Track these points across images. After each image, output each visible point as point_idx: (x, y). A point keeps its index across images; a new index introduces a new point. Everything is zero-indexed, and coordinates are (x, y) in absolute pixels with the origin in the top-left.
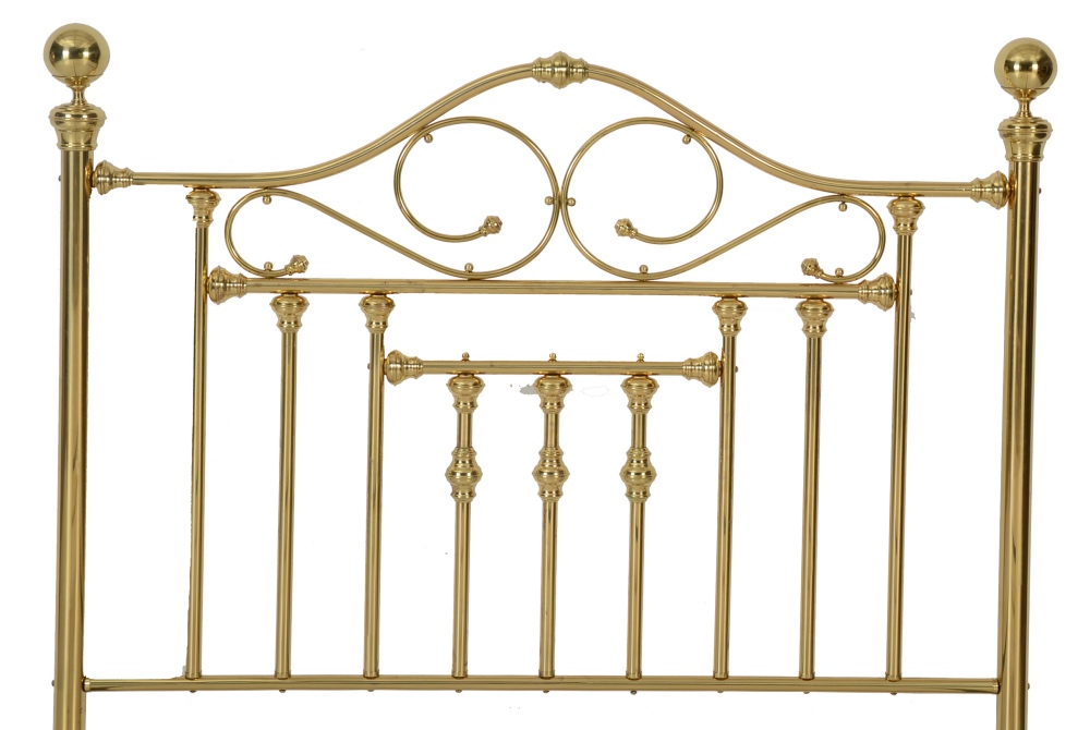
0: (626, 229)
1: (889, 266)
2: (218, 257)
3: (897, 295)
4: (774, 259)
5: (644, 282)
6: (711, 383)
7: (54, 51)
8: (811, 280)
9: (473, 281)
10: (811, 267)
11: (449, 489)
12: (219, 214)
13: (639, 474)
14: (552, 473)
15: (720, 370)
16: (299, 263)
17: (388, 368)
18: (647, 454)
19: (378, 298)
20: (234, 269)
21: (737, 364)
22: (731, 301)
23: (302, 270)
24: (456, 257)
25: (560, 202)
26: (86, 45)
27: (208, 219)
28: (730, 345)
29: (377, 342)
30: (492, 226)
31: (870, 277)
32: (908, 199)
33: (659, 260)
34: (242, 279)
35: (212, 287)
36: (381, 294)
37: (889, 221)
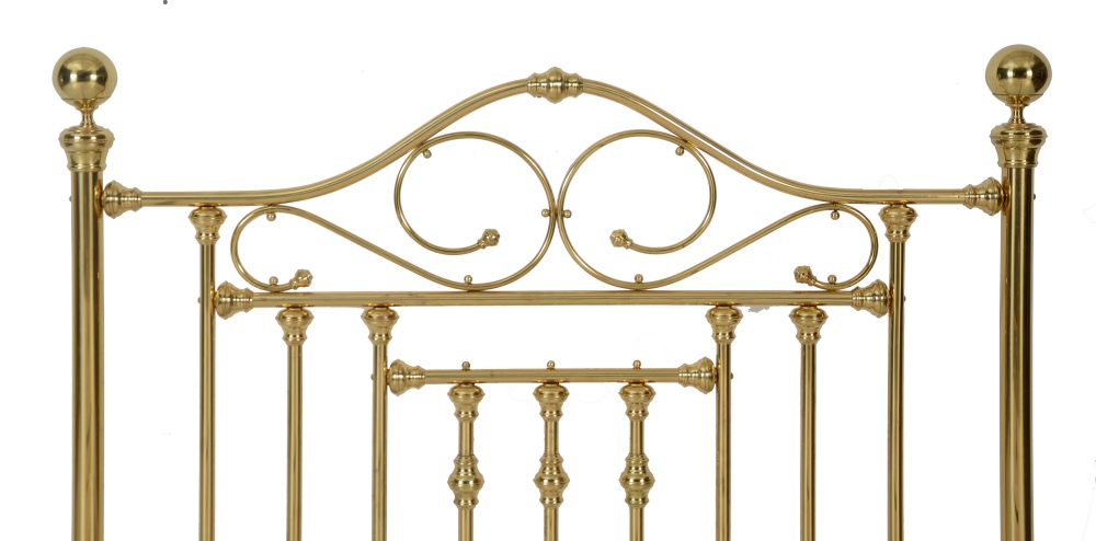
0: (621, 239)
1: (882, 272)
2: (225, 273)
3: (890, 301)
5: (639, 292)
6: (707, 390)
7: (62, 75)
8: (805, 287)
9: (473, 293)
10: (804, 275)
11: (452, 496)
12: (225, 231)
13: (638, 481)
14: (552, 480)
15: (715, 376)
16: (303, 277)
17: (392, 378)
18: (645, 461)
19: (381, 311)
20: (241, 284)
21: (732, 370)
22: (726, 309)
23: (307, 284)
24: (454, 270)
25: (556, 214)
26: (93, 68)
27: (215, 236)
28: (725, 351)
29: (380, 351)
30: (490, 238)
31: (863, 284)
32: (900, 208)
33: (654, 269)
34: (248, 294)
35: (217, 302)
36: (383, 307)
37: (881, 228)
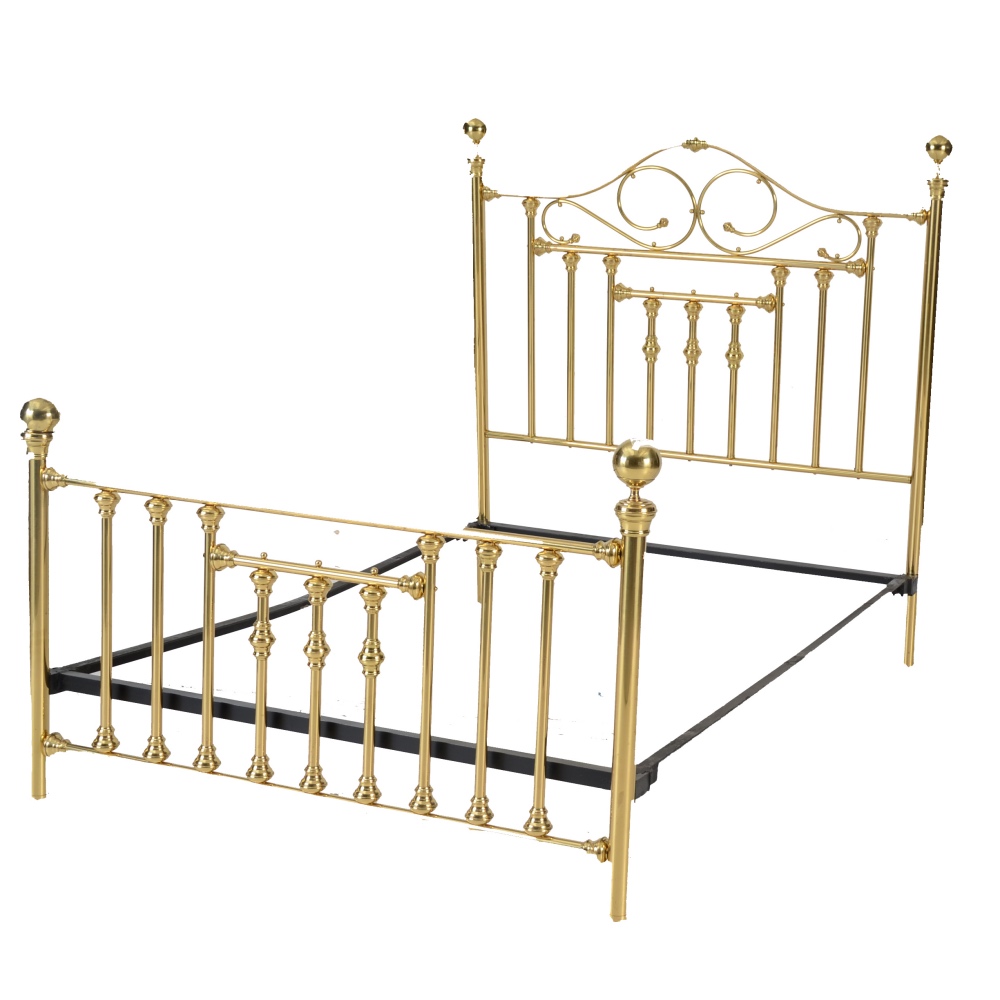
0: (728, 227)
1: (863, 254)
2: (539, 233)
3: (865, 269)
4: (803, 248)
5: (738, 256)
7: (466, 127)
8: (822, 259)
9: (655, 251)
10: (822, 252)
11: (644, 356)
12: (540, 210)
13: (734, 355)
14: (693, 352)
15: (774, 304)
16: (575, 238)
17: (616, 293)
18: (739, 346)
19: (612, 260)
20: (547, 239)
21: (784, 301)
22: (781, 270)
23: (577, 241)
24: (647, 238)
25: (697, 212)
26: (480, 125)
27: (535, 214)
28: (780, 291)
29: (611, 279)
30: (663, 223)
31: (853, 259)
32: (874, 221)
33: (746, 245)
34: (549, 244)
35: (535, 248)
36: (615, 256)
37: (863, 230)
